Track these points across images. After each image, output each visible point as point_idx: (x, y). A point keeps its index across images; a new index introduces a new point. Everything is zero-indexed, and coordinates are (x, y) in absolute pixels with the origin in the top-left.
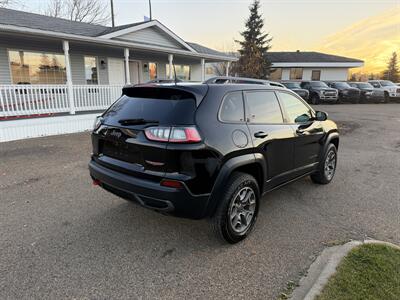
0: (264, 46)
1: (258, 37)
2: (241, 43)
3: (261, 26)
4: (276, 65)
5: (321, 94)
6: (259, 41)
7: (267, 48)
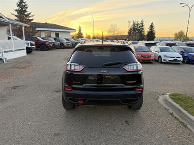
0: (31, 18)
1: (26, 13)
2: (16, 16)
3: (27, 8)
4: (38, 29)
5: (65, 44)
6: (27, 16)
7: (32, 20)
